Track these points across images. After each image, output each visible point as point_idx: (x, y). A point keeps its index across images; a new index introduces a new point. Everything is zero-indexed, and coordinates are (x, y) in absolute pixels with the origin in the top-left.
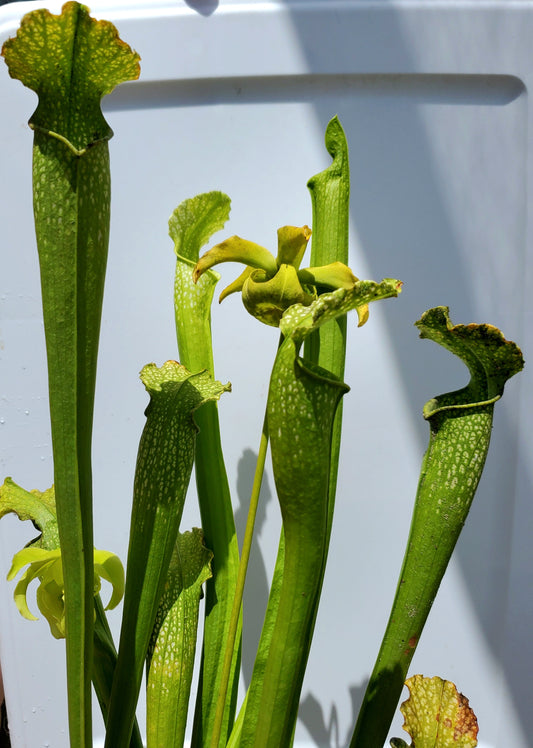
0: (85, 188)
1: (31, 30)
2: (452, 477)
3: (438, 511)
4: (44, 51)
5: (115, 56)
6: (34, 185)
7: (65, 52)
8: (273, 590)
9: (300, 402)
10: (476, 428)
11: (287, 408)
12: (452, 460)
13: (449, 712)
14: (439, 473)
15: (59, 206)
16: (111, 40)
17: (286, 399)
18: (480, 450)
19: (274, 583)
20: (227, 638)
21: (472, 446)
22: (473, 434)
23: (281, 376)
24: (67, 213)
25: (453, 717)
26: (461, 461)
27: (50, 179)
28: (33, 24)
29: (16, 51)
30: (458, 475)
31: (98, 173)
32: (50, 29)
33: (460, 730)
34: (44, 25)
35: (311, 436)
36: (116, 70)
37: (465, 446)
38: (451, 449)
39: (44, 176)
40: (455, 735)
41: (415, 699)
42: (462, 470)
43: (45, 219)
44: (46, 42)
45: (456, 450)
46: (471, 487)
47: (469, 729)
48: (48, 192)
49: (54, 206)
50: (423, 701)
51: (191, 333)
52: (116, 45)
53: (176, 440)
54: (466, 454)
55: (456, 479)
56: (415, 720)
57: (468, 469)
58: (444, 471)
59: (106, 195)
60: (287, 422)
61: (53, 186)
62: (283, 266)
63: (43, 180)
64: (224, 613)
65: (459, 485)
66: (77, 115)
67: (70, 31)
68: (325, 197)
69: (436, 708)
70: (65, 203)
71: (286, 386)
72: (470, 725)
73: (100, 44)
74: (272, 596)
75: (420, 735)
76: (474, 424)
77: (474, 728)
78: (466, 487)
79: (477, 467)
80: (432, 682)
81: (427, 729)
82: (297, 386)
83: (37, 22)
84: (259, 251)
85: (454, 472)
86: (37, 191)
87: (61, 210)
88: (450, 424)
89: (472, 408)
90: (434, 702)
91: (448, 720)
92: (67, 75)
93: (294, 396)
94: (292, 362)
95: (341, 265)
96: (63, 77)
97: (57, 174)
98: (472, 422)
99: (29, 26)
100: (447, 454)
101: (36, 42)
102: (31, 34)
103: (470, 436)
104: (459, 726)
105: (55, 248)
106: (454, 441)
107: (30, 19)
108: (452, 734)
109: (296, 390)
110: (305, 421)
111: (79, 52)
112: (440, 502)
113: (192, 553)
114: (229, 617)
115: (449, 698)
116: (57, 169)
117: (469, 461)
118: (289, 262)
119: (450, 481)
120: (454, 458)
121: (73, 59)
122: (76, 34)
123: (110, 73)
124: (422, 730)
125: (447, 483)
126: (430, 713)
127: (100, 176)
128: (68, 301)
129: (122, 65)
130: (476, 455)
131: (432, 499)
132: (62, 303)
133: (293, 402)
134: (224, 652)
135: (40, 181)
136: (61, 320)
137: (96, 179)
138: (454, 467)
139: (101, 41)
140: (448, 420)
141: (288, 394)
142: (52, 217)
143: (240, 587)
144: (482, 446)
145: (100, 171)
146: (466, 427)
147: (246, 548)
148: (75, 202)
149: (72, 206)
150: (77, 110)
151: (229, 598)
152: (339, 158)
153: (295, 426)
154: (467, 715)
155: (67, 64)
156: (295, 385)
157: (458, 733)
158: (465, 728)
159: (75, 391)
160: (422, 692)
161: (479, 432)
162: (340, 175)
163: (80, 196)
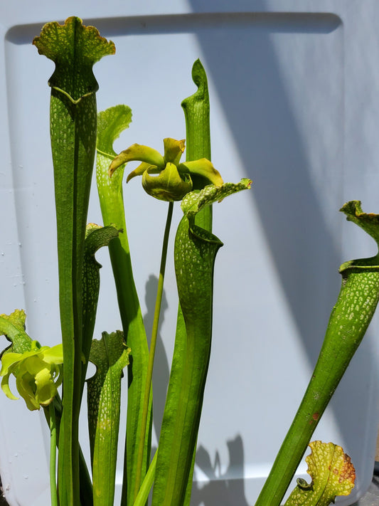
0: (80, 122)
1: (49, 32)
2: (351, 312)
3: (339, 333)
4: (57, 42)
5: (98, 44)
6: (51, 119)
7: (69, 41)
8: (172, 371)
9: (192, 253)
10: (370, 282)
11: (185, 257)
12: (352, 302)
13: (337, 465)
14: (343, 309)
15: (64, 133)
16: (95, 36)
17: (184, 252)
18: (372, 297)
19: (173, 366)
20: (143, 403)
21: (366, 294)
22: (367, 286)
23: (181, 238)
24: (68, 137)
25: (340, 468)
26: (357, 303)
27: (59, 116)
28: (49, 29)
29: (41, 42)
30: (354, 311)
31: (88, 113)
32: (59, 32)
33: (343, 477)
34: (56, 30)
35: (200, 274)
36: (99, 51)
37: (361, 293)
38: (352, 294)
39: (56, 114)
40: (340, 479)
41: (315, 455)
42: (357, 308)
43: (56, 140)
44: (58, 38)
45: (355, 295)
46: (363, 320)
47: (350, 476)
48: (58, 124)
49: (61, 132)
50: (321, 457)
51: (109, 202)
52: (98, 39)
53: (86, 273)
54: (361, 299)
55: (353, 314)
56: (315, 468)
57: (361, 308)
58: (347, 308)
59: (93, 125)
60: (186, 266)
61: (61, 121)
62: (168, 164)
63: (55, 117)
64: (140, 387)
65: (354, 318)
66: (78, 75)
67: (71, 31)
68: (194, 114)
69: (328, 462)
70: (68, 131)
71: (184, 244)
72: (350, 474)
73: (89, 38)
74: (171, 375)
75: (317, 478)
76: (368, 280)
77: (353, 476)
78: (359, 320)
79: (368, 308)
80: (327, 445)
81: (322, 474)
82: (191, 244)
83: (52, 28)
84: (152, 152)
85: (352, 309)
86: (52, 123)
87: (65, 135)
88: (354, 277)
89: (369, 269)
90: (328, 458)
91: (336, 470)
92: (72, 53)
93: (189, 250)
94: (187, 230)
95: (206, 160)
96: (69, 53)
97: (63, 114)
98: (368, 278)
99: (48, 31)
100: (349, 297)
101: (52, 38)
102: (49, 34)
103: (365, 287)
104: (343, 474)
105: (61, 157)
106: (355, 289)
107: (48, 27)
108: (338, 478)
109: (190, 247)
110: (196, 265)
111: (78, 41)
112: (341, 327)
113: (115, 347)
114: (144, 389)
115: (338, 456)
116: (63, 111)
117: (363, 303)
118: (172, 161)
119: (349, 314)
120: (353, 299)
121: (75, 44)
122: (75, 32)
123: (96, 52)
124: (319, 475)
125: (347, 316)
126: (325, 464)
127: (90, 114)
128: (68, 189)
129: (103, 48)
130: (368, 300)
131: (337, 325)
132: (65, 190)
133: (188, 254)
134: (142, 412)
135: (53, 117)
136: (64, 199)
137: (87, 117)
138: (353, 306)
139: (89, 36)
140: (353, 274)
141: (185, 249)
142: (60, 139)
143: (150, 369)
144: (373, 295)
145: (89, 112)
146: (363, 281)
147: (153, 344)
148: (74, 130)
149: (71, 133)
150: (78, 73)
151: (143, 376)
152: (202, 87)
153: (190, 268)
154: (349, 468)
155: (72, 48)
156: (189, 244)
157: (342, 478)
158: (347, 475)
159: (71, 242)
160: (320, 452)
161: (371, 286)
162: (203, 99)
163: (76, 127)
